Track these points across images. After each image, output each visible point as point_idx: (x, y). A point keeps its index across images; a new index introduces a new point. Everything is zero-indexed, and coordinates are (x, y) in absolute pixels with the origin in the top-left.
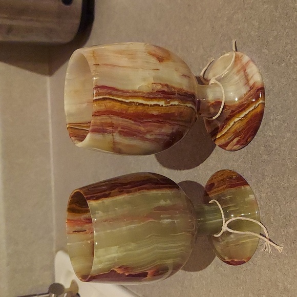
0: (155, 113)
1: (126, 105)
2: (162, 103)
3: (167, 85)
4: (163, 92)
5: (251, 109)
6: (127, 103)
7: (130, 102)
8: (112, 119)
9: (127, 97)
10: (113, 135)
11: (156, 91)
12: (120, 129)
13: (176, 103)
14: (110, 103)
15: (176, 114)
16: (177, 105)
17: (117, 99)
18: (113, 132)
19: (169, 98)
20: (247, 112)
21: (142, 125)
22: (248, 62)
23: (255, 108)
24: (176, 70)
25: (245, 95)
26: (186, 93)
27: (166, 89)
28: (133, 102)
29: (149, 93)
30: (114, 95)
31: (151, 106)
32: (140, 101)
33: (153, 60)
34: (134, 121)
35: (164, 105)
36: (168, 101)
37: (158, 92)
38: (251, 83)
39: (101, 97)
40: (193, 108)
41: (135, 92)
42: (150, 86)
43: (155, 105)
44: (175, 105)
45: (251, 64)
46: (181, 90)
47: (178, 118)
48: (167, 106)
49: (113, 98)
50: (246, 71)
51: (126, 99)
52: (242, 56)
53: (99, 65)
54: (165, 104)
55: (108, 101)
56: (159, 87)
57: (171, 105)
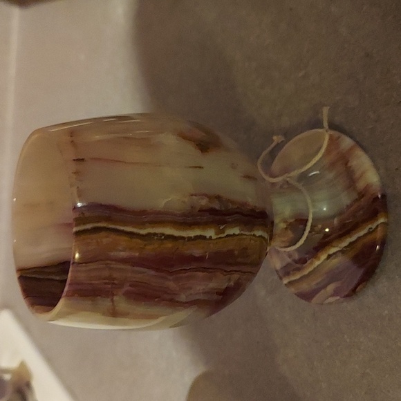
0: (197, 252)
1: (139, 241)
2: (210, 233)
3: (218, 198)
4: (212, 211)
5: (362, 233)
6: (143, 236)
7: (149, 235)
8: (110, 269)
9: (142, 224)
10: (112, 301)
11: (198, 209)
12: (127, 288)
13: (236, 231)
14: (107, 237)
15: (236, 252)
16: (238, 235)
17: (122, 228)
18: (113, 295)
19: (224, 222)
20: (354, 238)
21: (171, 278)
22: (351, 149)
23: (370, 233)
24: (233, 167)
25: (348, 207)
26: (253, 210)
27: (216, 205)
28: (155, 234)
29: (184, 215)
30: (115, 222)
31: (190, 239)
32: (169, 231)
33: (191, 149)
34: (157, 270)
35: (214, 237)
36: (221, 228)
37: (203, 211)
38: (361, 185)
39: (89, 226)
40: (264, 238)
41: (159, 213)
42: (186, 200)
43: (197, 237)
44: (234, 235)
45: (359, 152)
46: (244, 204)
47: (239, 260)
48: (220, 238)
49: (113, 226)
50: (349, 165)
51: (141, 229)
52: (339, 137)
53: (83, 160)
54: (217, 234)
55: (103, 234)
56: (204, 202)
57: (228, 236)
